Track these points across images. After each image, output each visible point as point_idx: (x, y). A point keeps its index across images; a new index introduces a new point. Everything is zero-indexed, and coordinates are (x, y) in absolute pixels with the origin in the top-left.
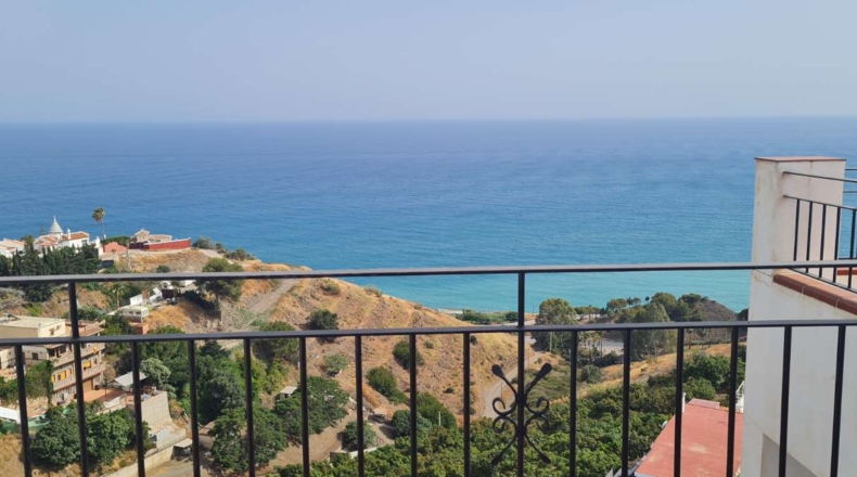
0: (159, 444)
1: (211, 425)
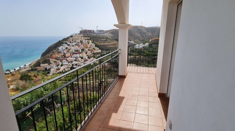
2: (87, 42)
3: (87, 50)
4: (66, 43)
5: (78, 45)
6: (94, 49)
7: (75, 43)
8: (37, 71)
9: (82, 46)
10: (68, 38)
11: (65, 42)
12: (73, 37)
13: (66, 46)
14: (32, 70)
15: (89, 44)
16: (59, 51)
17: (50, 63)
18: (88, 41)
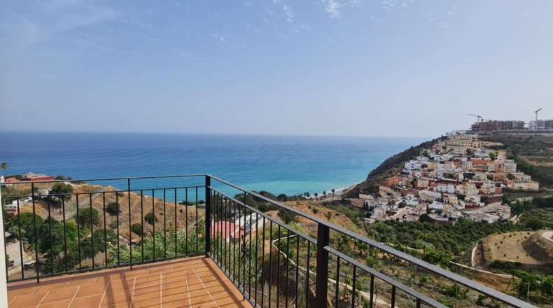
0: (15, 265)
1: (46, 254)
2: (487, 155)
3: (483, 176)
4: (426, 155)
5: (458, 161)
6: (511, 177)
7: (451, 156)
8: (350, 206)
9: (469, 165)
10: (435, 142)
11: (423, 152)
12: (449, 139)
13: (424, 160)
14: (342, 202)
15: (496, 161)
16: (404, 171)
17: (377, 196)
18: (493, 151)
